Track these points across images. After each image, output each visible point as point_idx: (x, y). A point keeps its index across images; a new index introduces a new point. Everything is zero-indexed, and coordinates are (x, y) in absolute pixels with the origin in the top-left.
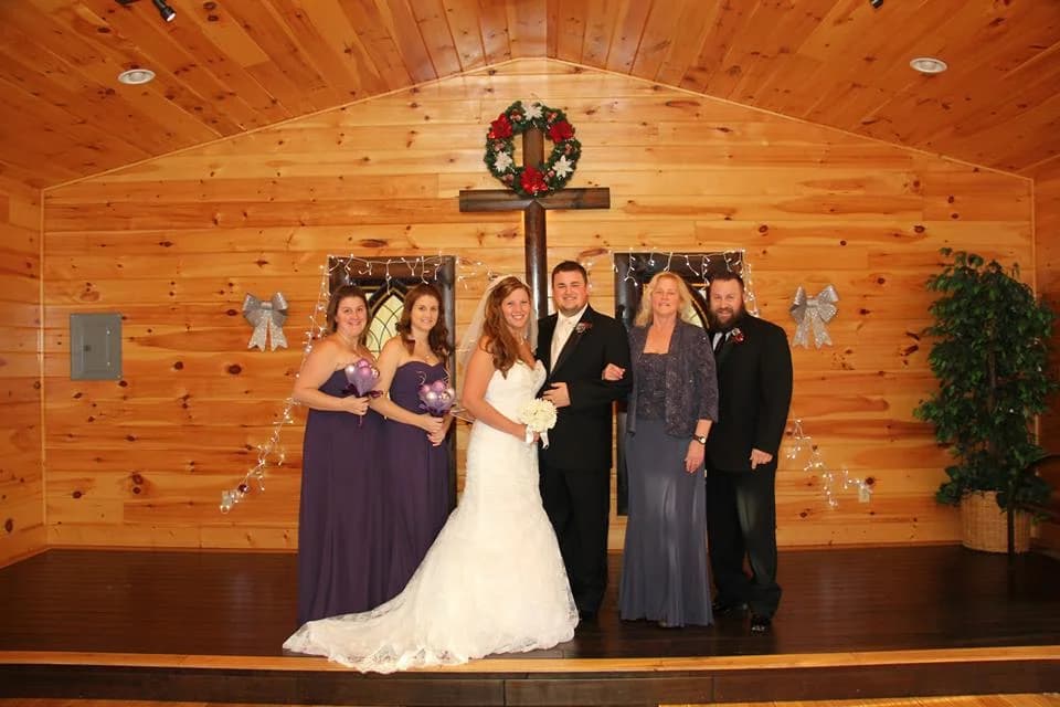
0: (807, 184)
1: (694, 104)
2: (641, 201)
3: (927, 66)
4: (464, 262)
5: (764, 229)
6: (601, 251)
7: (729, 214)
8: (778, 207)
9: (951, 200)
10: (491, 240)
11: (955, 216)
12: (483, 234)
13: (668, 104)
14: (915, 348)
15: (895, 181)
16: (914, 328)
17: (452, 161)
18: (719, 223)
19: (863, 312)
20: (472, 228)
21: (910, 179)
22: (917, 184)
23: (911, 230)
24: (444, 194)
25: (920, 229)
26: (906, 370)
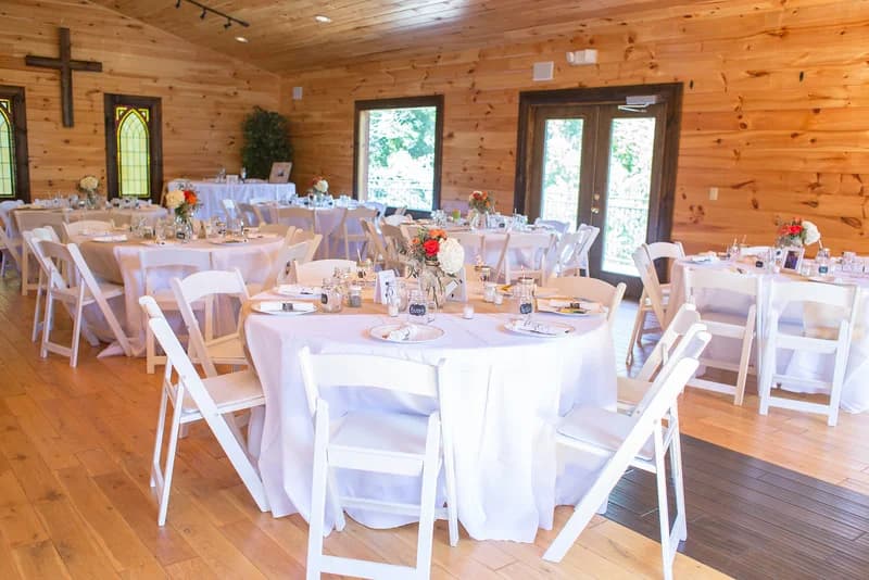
0: (190, 70)
1: (139, 27)
2: (117, 70)
3: (241, 39)
4: (30, 90)
5: (171, 88)
6: (98, 91)
7: (155, 80)
8: (179, 79)
9: (248, 82)
10: (43, 81)
11: (250, 89)
12: (38, 78)
13: (129, 26)
14: (232, 143)
15: (226, 72)
16: (233, 134)
17: (20, 39)
18: (150, 83)
19: (212, 126)
20: (35, 74)
21: (232, 73)
22: (235, 74)
23: (231, 93)
24: (16, 55)
25: (235, 93)
26: (229, 152)
